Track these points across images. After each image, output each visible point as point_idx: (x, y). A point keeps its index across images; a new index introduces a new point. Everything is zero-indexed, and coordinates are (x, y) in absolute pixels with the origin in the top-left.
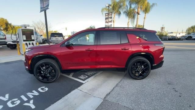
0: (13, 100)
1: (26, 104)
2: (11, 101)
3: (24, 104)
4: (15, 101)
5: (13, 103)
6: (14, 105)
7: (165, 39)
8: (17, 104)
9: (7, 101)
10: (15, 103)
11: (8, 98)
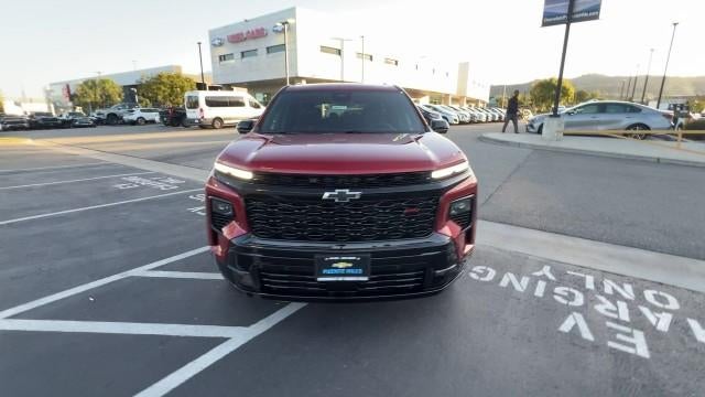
0: (565, 302)
1: (551, 277)
2: (570, 303)
3: (553, 278)
4: (564, 297)
5: (571, 297)
6: (572, 290)
7: (17, 125)
8: (567, 289)
9: (577, 309)
10: (566, 294)
11: (571, 317)
